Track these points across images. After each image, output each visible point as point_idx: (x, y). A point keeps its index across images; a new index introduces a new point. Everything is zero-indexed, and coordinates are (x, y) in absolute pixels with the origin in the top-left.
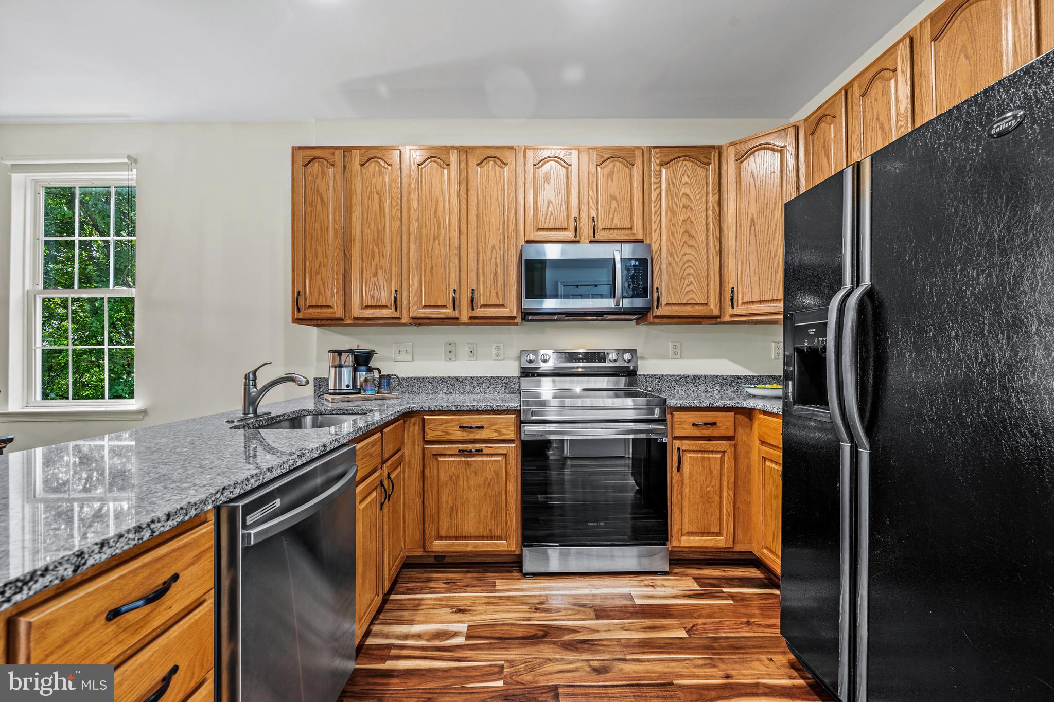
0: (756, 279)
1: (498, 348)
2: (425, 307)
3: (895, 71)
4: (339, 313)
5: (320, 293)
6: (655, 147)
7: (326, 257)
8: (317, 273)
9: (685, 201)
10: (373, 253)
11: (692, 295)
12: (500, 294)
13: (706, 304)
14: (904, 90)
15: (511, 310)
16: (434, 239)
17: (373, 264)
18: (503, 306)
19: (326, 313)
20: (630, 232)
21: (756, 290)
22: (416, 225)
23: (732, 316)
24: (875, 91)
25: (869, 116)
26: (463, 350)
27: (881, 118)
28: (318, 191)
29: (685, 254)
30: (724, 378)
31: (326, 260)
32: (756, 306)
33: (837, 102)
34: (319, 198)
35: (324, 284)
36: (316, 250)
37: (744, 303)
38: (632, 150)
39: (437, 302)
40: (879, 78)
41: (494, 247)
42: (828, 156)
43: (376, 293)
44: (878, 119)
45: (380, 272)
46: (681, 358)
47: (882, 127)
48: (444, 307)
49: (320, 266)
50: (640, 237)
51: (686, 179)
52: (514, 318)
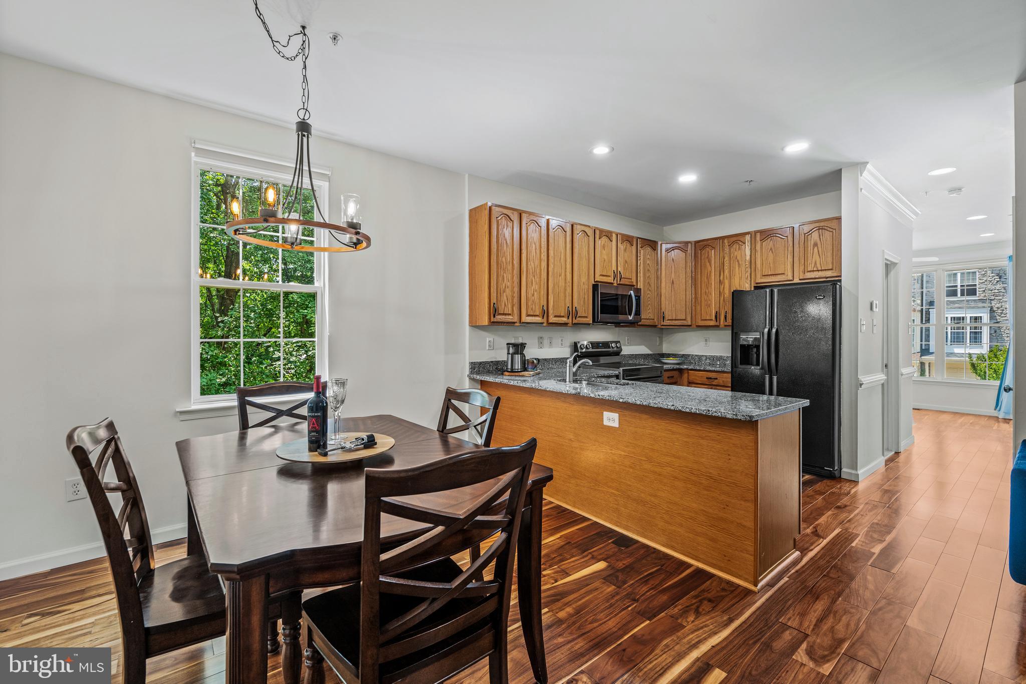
0: (674, 309)
1: (562, 340)
2: (555, 316)
3: (745, 243)
4: (515, 318)
5: (505, 304)
6: (640, 238)
7: (509, 281)
8: (504, 292)
9: (648, 267)
10: (532, 281)
11: (650, 315)
12: (586, 311)
13: (654, 319)
14: (748, 252)
15: (590, 320)
16: (560, 276)
17: (532, 288)
18: (587, 317)
19: (509, 318)
20: (630, 280)
21: (674, 314)
22: (552, 266)
23: (663, 325)
24: (735, 247)
25: (732, 255)
26: (546, 342)
27: (738, 258)
28: (504, 236)
29: (648, 294)
30: (644, 355)
31: (508, 283)
32: (674, 322)
33: (716, 243)
34: (505, 242)
35: (507, 299)
36: (503, 276)
37: (669, 320)
38: (632, 237)
39: (560, 314)
40: (737, 242)
41: (584, 284)
42: (710, 262)
43: (534, 307)
44: (736, 258)
45: (535, 293)
46: (630, 345)
47: (738, 261)
48: (563, 317)
49: (505, 287)
50: (635, 284)
51: (648, 257)
52: (589, 324)
